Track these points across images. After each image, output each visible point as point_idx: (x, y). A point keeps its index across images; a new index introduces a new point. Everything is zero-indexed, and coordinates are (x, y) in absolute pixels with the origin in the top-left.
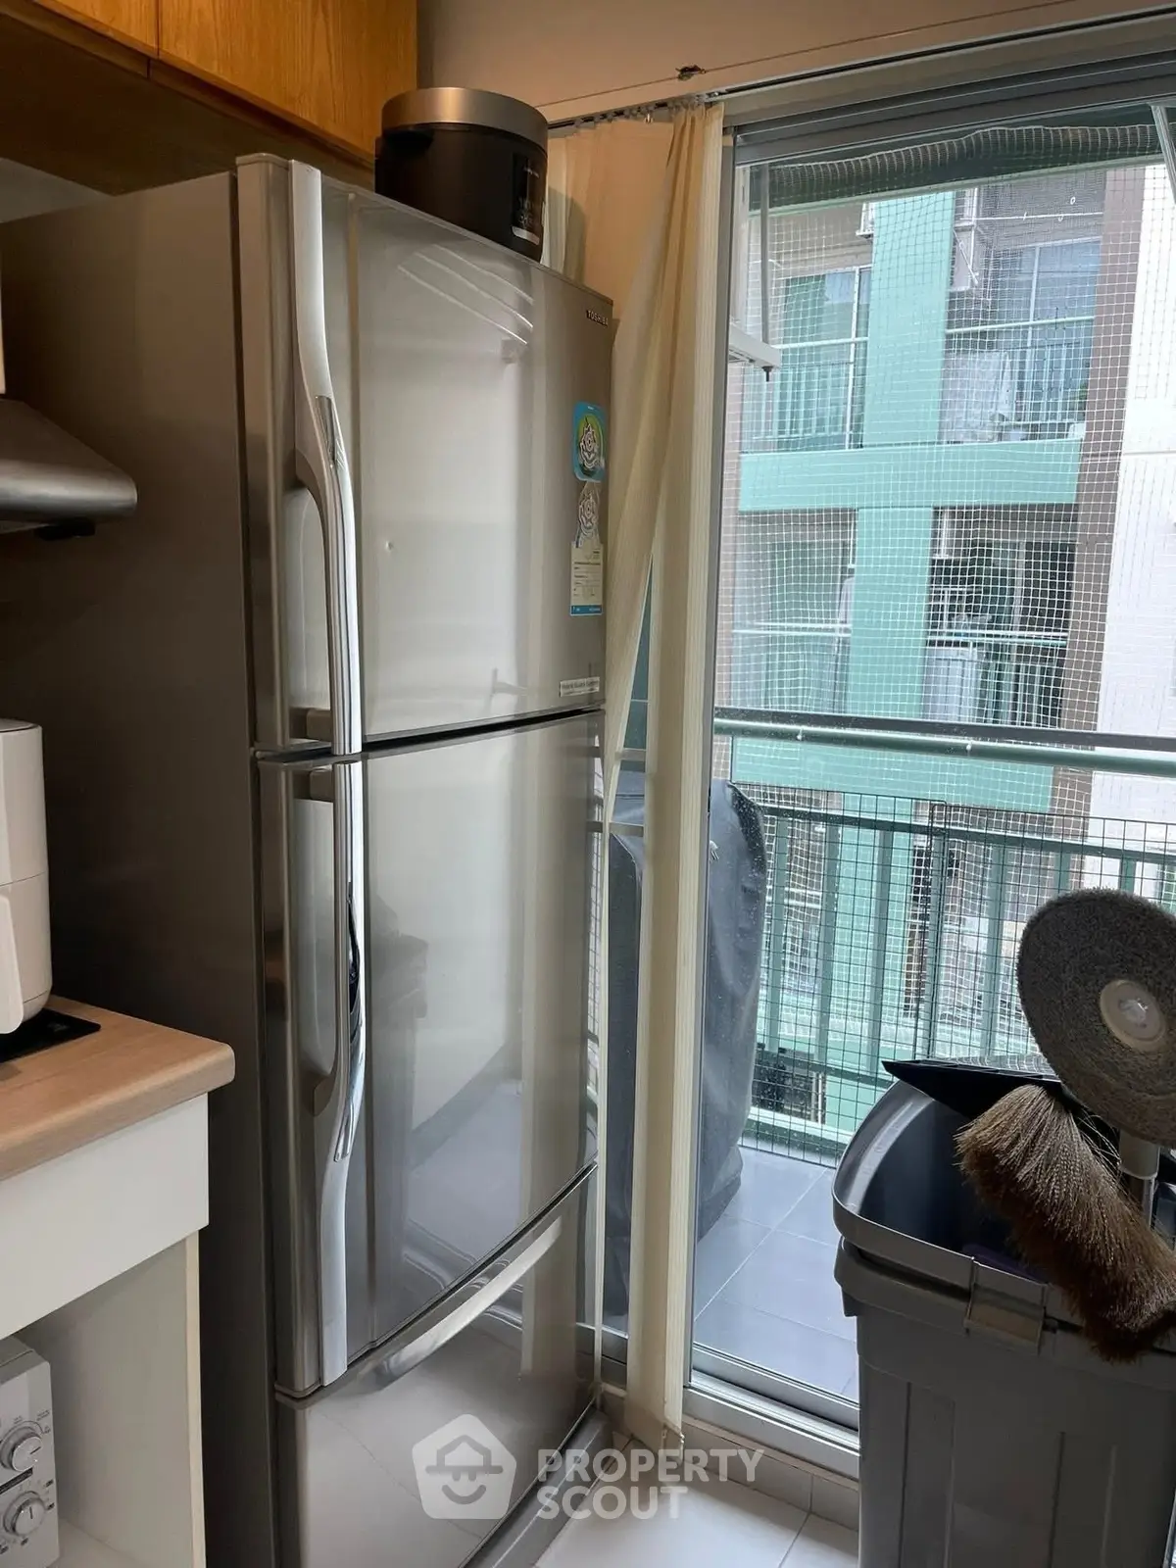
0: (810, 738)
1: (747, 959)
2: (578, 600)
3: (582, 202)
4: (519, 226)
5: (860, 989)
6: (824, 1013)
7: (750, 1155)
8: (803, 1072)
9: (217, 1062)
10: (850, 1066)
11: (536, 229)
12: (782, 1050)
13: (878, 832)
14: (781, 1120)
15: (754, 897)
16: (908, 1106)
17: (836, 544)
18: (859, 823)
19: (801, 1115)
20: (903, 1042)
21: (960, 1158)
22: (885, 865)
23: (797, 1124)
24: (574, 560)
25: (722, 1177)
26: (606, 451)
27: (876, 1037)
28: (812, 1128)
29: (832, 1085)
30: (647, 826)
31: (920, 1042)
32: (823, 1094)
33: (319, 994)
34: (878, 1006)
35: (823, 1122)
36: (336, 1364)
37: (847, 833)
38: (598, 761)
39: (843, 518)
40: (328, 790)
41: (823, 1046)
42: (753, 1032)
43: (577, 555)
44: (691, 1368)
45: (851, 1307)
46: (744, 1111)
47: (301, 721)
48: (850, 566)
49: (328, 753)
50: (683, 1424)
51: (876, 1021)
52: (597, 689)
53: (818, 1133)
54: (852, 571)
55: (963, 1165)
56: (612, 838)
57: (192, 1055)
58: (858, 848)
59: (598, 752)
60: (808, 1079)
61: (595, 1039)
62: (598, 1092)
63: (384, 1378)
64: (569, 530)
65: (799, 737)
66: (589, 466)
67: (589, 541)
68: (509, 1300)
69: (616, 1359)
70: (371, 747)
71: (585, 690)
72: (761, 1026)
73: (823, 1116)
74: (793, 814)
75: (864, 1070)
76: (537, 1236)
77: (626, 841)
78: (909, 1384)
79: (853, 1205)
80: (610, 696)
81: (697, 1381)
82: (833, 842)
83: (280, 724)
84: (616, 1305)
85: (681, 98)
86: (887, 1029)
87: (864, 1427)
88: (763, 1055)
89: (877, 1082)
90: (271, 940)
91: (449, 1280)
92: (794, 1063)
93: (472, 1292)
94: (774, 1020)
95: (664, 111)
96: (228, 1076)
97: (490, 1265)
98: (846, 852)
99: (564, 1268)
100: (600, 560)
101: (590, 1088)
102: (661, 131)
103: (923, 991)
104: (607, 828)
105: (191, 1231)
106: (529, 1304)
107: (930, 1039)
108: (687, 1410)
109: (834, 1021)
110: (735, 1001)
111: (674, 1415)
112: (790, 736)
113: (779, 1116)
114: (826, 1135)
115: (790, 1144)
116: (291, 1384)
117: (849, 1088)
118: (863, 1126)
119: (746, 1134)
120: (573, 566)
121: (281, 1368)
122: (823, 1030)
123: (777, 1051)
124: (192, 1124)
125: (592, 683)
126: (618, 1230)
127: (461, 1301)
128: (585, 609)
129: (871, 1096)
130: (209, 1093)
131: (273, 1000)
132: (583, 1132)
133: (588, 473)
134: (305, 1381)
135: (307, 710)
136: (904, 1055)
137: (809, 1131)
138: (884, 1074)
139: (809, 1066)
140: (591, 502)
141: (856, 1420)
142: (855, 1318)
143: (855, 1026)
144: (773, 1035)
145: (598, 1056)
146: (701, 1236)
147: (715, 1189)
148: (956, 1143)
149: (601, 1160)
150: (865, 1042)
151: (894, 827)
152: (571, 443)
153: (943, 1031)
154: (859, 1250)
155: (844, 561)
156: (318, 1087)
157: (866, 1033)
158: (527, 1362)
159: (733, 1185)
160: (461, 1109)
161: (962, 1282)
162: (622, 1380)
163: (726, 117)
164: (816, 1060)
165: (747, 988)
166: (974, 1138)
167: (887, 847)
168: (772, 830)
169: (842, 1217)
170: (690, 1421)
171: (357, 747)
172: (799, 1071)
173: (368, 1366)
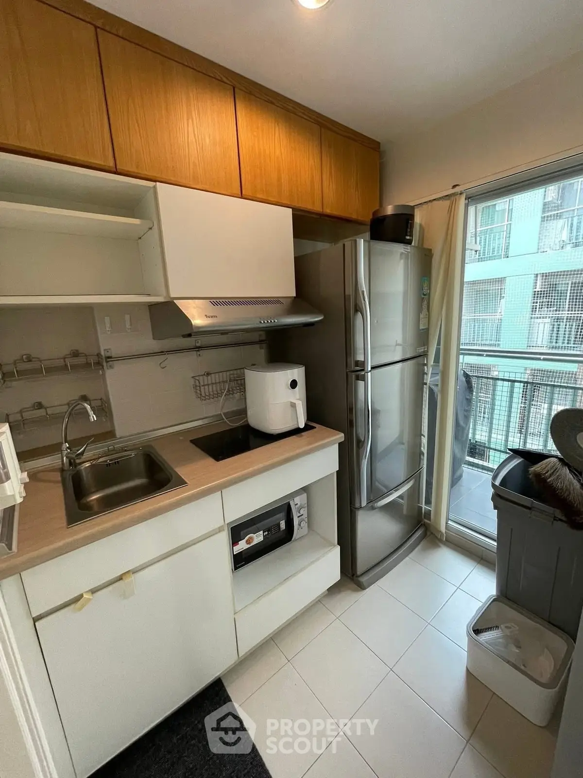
0: (487, 356)
1: (467, 418)
2: (421, 327)
3: (423, 224)
4: (407, 236)
5: (502, 427)
6: (490, 432)
7: (465, 468)
8: (483, 448)
9: (340, 437)
10: (498, 448)
11: (411, 235)
12: (476, 442)
13: (510, 383)
14: (476, 461)
15: (469, 401)
16: (515, 461)
17: (498, 289)
18: (503, 380)
19: (481, 460)
20: (515, 442)
21: (530, 474)
22: (512, 392)
23: (481, 462)
24: (421, 317)
25: (458, 474)
26: (430, 289)
27: (507, 441)
28: (485, 464)
29: (492, 453)
30: (439, 383)
31: (521, 443)
32: (489, 455)
33: (360, 421)
34: (508, 432)
35: (489, 462)
36: (364, 504)
37: (500, 383)
38: (426, 367)
39: (501, 281)
40: (363, 378)
41: (489, 441)
42: (468, 437)
43: (421, 316)
44: (448, 519)
45: (495, 508)
46: (464, 458)
47: (357, 363)
48: (503, 295)
49: (363, 370)
50: (445, 532)
51: (507, 436)
52: (426, 349)
53: (487, 465)
54: (503, 297)
55: (530, 476)
56: (429, 387)
57: (335, 435)
58: (503, 388)
59: (426, 365)
60: (484, 451)
61: (424, 436)
62: (425, 450)
63: (373, 508)
64: (419, 310)
65: (485, 355)
66: (425, 293)
67: (425, 311)
68: (400, 497)
69: (428, 514)
70: (373, 368)
71: (422, 350)
72: (470, 436)
73: (489, 461)
74: (482, 377)
75: (503, 449)
76: (408, 483)
77: (433, 387)
78: (512, 529)
79: (497, 483)
80: (430, 351)
81: (450, 522)
82: (495, 386)
83: (353, 364)
84: (428, 502)
85: (452, 194)
86: (510, 439)
87: (499, 540)
88: (471, 444)
89: (506, 453)
90: (351, 410)
91: (386, 491)
92: (480, 446)
93: (391, 494)
94: (474, 434)
95: (447, 197)
96: (343, 440)
97: (397, 488)
98: (499, 388)
99: (415, 490)
100: (427, 316)
101: (422, 448)
102: (447, 203)
103: (523, 428)
104: (428, 384)
105: (334, 471)
106: (406, 498)
107: (525, 443)
108: (446, 528)
109: (493, 435)
110: (463, 429)
111: (443, 529)
112: (482, 355)
113: (474, 459)
114: (489, 466)
115: (478, 468)
116: (354, 505)
117: (497, 454)
118: (501, 464)
119: (465, 464)
120: (421, 319)
121: (352, 502)
122: (490, 437)
123: (475, 442)
124: (335, 449)
125: (425, 348)
126: (429, 484)
127: (388, 496)
128: (423, 329)
129: (504, 457)
130: (339, 443)
131: (351, 424)
132: (420, 460)
133: (425, 295)
134: (357, 505)
135: (358, 361)
136: (516, 447)
137: (484, 464)
138: (508, 451)
139: (485, 447)
140: (425, 302)
141: (496, 538)
142: (496, 511)
143: (500, 437)
144: (474, 438)
145: (425, 440)
146: (452, 487)
147: (455, 477)
148: (529, 471)
149: (425, 466)
150: (503, 441)
151: (514, 381)
152: (421, 288)
153: (529, 441)
154: (499, 495)
155: (501, 294)
156: (360, 444)
157: (503, 439)
158: (405, 512)
159: (461, 476)
160: (388, 450)
161: (529, 505)
162: (429, 519)
163: (466, 196)
164: (487, 445)
165: (467, 425)
166: (534, 470)
167: (512, 387)
168: (475, 381)
169: (494, 486)
170: (447, 531)
171: (369, 369)
172: (482, 448)
173: (370, 504)
